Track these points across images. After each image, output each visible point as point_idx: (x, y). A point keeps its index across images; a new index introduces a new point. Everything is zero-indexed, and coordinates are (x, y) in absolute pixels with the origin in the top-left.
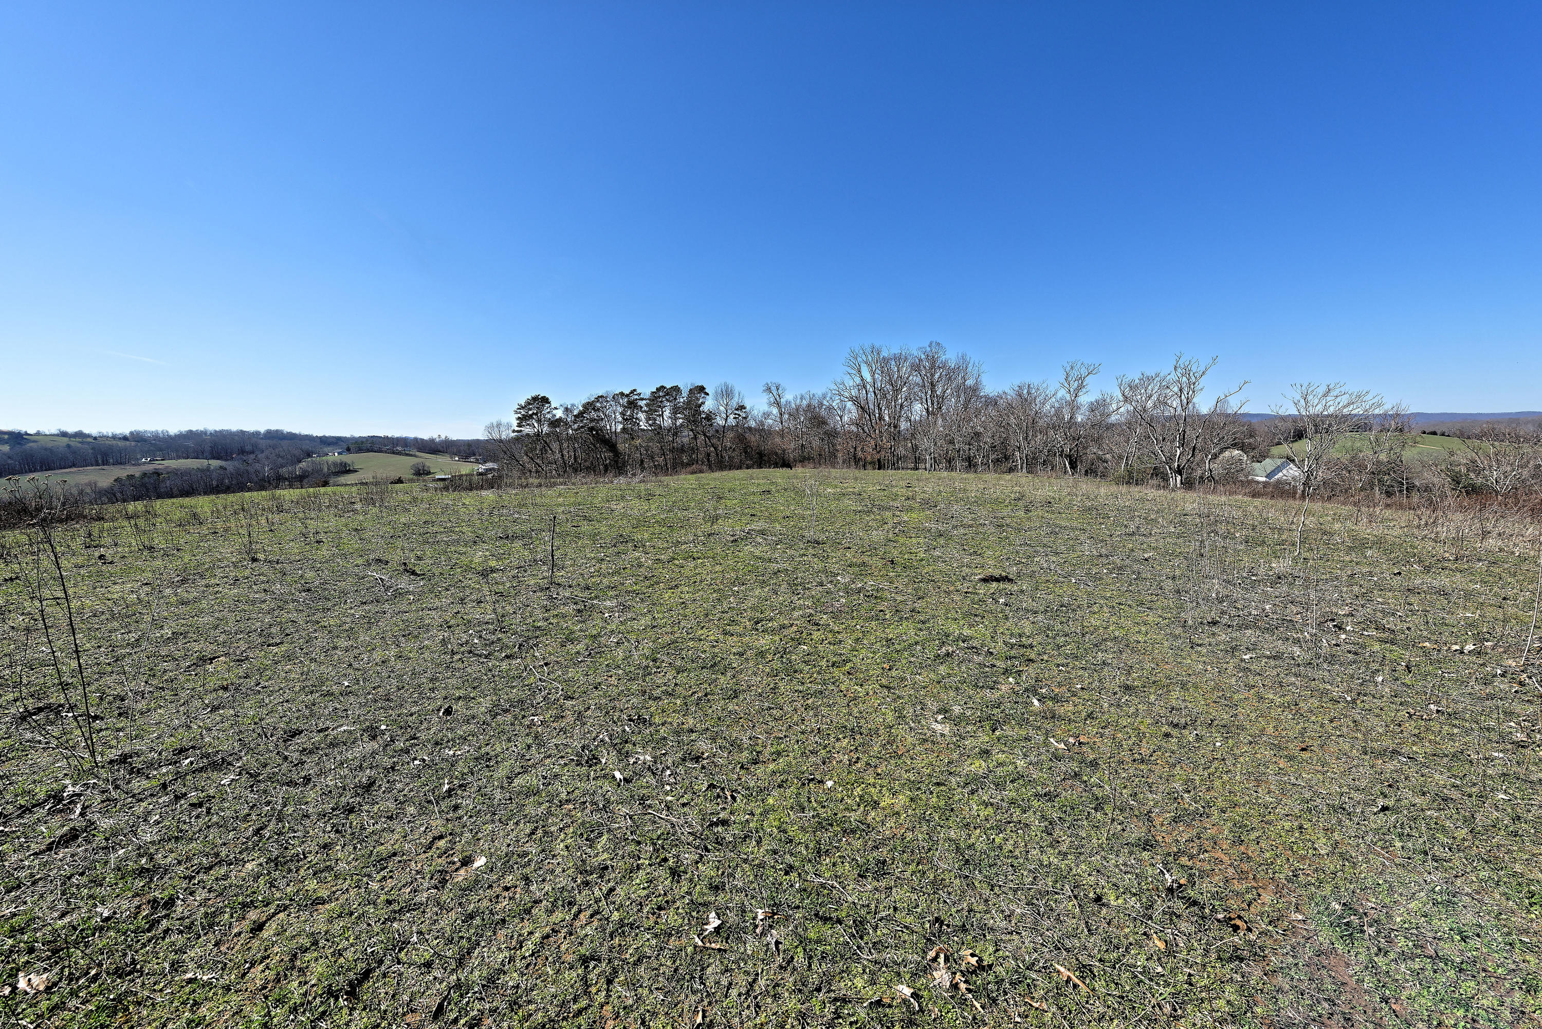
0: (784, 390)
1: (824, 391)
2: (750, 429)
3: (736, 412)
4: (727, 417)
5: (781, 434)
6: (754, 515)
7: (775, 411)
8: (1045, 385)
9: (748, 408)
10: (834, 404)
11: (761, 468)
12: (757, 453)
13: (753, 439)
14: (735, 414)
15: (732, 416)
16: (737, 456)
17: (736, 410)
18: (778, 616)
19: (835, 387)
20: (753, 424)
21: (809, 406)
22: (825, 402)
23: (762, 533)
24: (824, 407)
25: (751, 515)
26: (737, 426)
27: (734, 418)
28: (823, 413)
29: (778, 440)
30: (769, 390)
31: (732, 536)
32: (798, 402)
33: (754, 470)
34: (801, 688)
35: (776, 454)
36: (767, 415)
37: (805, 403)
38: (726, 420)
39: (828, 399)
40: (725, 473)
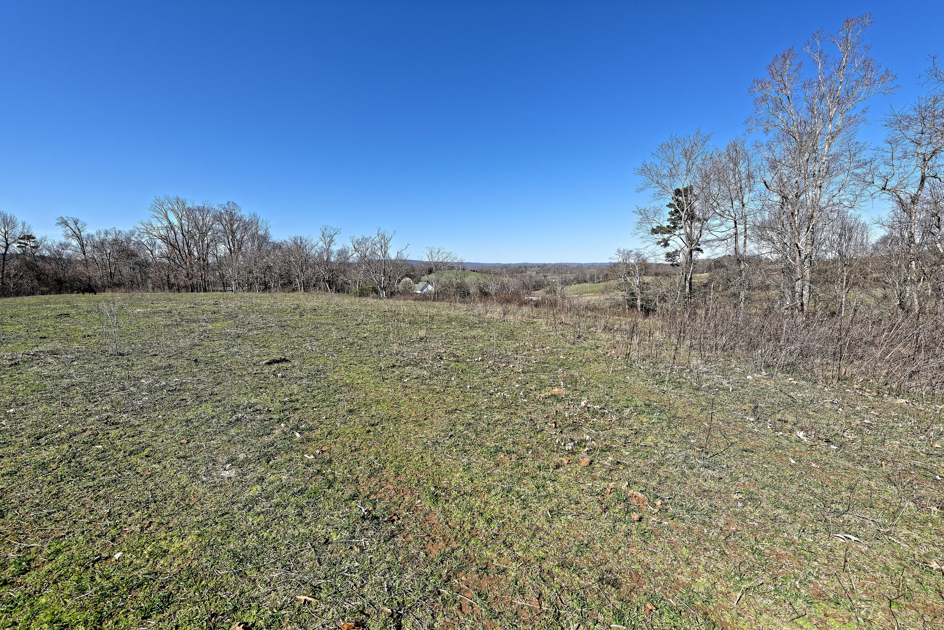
0: (84, 225)
1: (131, 229)
2: (43, 257)
3: (21, 241)
4: (8, 245)
5: (86, 263)
6: (45, 338)
7: (75, 243)
8: (310, 238)
9: (38, 238)
10: (143, 240)
11: (60, 293)
12: (55, 280)
13: (48, 267)
14: (20, 243)
15: (15, 245)
16: (26, 283)
17: (19, 238)
19: (143, 227)
20: (47, 253)
21: (115, 240)
22: (133, 238)
23: (53, 353)
24: (133, 242)
25: (41, 338)
26: (24, 253)
27: (18, 247)
28: (132, 247)
29: (80, 268)
30: (66, 224)
31: (11, 360)
32: (102, 236)
33: (52, 296)
34: (91, 484)
35: (80, 281)
36: (65, 246)
37: (110, 238)
38: (7, 248)
39: (136, 236)
40: (9, 300)
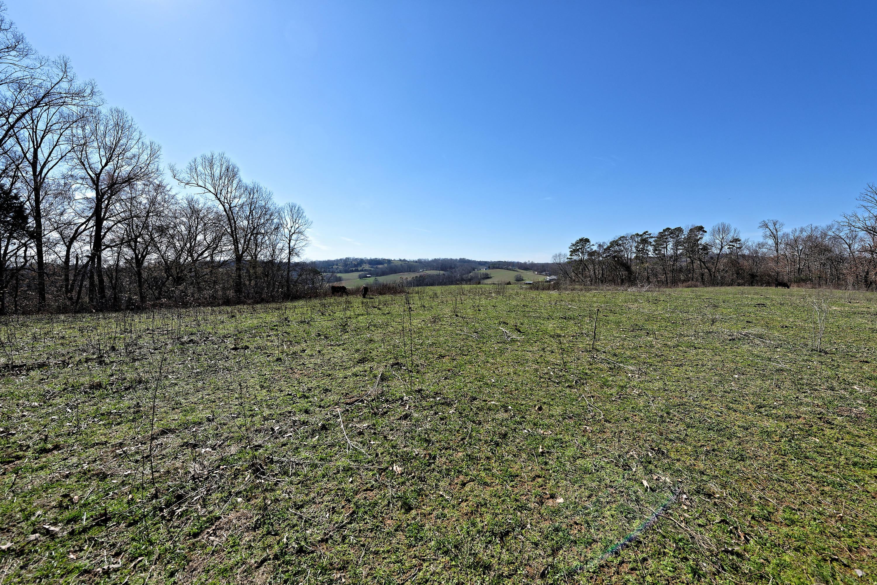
0: (782, 225)
1: (829, 223)
2: (743, 256)
3: (731, 244)
4: (722, 247)
5: (777, 260)
6: (750, 322)
7: (771, 242)
9: (743, 240)
10: (841, 234)
11: (752, 286)
12: (749, 274)
13: (746, 263)
14: (730, 245)
15: (726, 247)
16: (729, 276)
17: (731, 242)
18: (783, 406)
19: (845, 220)
20: (746, 252)
21: (810, 237)
22: (830, 233)
23: (760, 337)
24: (829, 237)
25: (747, 322)
26: (731, 254)
27: (728, 248)
28: (826, 242)
29: (772, 264)
30: (766, 226)
31: (730, 336)
32: (797, 234)
33: (745, 287)
35: (769, 276)
36: (761, 245)
37: (805, 234)
38: (721, 249)
39: (833, 230)
40: (717, 288)
